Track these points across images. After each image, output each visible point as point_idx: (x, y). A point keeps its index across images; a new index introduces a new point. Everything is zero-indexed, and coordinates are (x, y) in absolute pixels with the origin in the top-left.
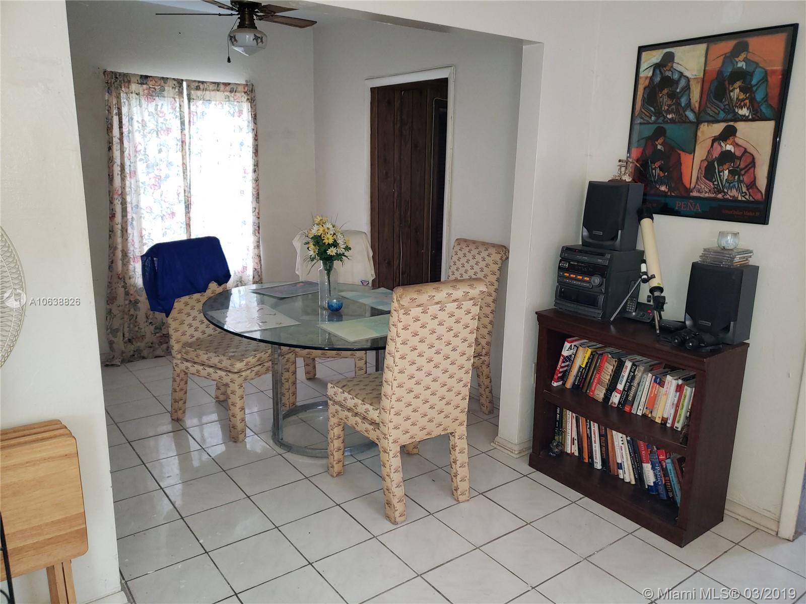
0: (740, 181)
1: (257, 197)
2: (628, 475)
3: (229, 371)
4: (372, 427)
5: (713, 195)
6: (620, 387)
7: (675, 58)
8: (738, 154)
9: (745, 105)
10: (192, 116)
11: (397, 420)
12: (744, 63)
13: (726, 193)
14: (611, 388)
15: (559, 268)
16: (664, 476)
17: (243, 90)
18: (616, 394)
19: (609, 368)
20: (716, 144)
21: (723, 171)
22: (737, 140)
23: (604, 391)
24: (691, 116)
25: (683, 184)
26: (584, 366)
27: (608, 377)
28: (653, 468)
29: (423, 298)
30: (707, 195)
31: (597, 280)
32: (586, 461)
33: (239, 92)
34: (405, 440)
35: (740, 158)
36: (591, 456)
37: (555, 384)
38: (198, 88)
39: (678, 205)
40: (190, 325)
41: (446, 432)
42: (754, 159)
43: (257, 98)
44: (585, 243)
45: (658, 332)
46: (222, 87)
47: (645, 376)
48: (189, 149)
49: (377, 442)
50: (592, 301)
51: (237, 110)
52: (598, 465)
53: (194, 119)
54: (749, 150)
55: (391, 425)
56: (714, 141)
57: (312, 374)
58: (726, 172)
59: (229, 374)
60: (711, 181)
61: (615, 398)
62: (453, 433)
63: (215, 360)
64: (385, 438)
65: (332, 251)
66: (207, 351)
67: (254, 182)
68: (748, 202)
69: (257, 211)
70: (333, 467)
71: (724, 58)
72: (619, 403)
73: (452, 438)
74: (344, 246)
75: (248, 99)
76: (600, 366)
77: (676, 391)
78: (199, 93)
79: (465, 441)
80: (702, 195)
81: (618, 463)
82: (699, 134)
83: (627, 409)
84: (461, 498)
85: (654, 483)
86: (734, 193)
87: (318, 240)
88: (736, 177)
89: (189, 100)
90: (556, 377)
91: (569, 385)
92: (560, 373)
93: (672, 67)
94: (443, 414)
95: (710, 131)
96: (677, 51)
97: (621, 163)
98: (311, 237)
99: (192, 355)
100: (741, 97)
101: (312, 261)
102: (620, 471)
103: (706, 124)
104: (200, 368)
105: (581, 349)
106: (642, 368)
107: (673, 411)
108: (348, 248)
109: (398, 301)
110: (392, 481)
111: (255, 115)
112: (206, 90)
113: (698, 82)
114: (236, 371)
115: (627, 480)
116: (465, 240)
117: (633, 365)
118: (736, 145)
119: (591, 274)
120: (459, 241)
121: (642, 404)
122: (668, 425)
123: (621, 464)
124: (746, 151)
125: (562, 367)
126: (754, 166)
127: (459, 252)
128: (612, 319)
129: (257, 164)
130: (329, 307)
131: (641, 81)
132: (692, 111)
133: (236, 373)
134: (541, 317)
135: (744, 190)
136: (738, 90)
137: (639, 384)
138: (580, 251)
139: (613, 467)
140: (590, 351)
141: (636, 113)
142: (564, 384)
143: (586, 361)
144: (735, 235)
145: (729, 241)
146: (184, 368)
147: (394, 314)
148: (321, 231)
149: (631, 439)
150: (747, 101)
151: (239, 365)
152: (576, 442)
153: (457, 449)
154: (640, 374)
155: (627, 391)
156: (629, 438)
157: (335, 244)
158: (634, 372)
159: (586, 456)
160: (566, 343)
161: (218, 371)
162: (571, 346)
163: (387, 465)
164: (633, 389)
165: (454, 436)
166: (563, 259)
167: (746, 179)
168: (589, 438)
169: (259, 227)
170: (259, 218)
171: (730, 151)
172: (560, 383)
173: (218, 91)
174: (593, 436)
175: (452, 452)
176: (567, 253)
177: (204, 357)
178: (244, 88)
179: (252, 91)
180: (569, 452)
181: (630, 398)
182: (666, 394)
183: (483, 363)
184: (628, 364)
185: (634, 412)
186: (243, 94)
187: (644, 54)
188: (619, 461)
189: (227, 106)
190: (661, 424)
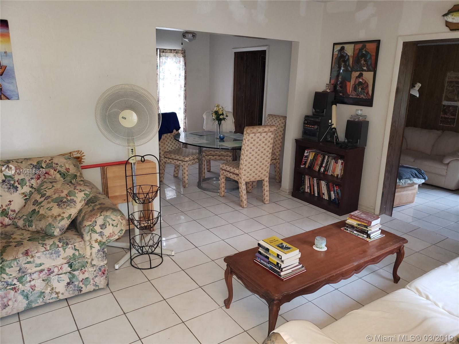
0: (364, 92)
1: (185, 98)
2: (326, 197)
3: (183, 161)
4: (236, 176)
5: (356, 97)
6: (324, 165)
7: (345, 48)
8: (363, 82)
9: (365, 66)
10: (161, 63)
11: (245, 173)
12: (365, 52)
13: (360, 96)
14: (321, 166)
15: (304, 123)
16: (337, 195)
17: (181, 52)
18: (323, 168)
19: (320, 159)
20: (357, 79)
21: (359, 88)
22: (363, 78)
23: (318, 167)
24: (350, 69)
25: (347, 93)
26: (312, 159)
27: (320, 162)
28: (334, 193)
29: (254, 130)
30: (354, 97)
31: (316, 127)
32: (312, 194)
33: (179, 53)
34: (247, 180)
35: (364, 84)
36: (314, 192)
37: (302, 166)
38: (163, 52)
39: (346, 100)
40: (167, 145)
41: (261, 179)
42: (368, 84)
43: (186, 56)
44: (313, 114)
45: (335, 144)
46: (173, 51)
47: (332, 160)
48: (159, 77)
49: (238, 181)
50: (314, 135)
51: (178, 61)
52: (316, 195)
53: (161, 64)
54: (366, 81)
55: (243, 174)
56: (356, 78)
57: (209, 169)
58: (360, 89)
59: (183, 162)
60: (355, 92)
61: (322, 170)
62: (264, 180)
63: (178, 157)
64: (241, 179)
65: (221, 117)
66: (174, 154)
67: (184, 91)
68: (366, 99)
69: (185, 103)
70: (221, 193)
71: (359, 50)
72: (323, 171)
73: (263, 182)
74: (226, 115)
75: (183, 56)
76: (317, 159)
77: (341, 165)
78: (164, 54)
79: (268, 183)
80: (353, 97)
81: (323, 193)
82: (352, 75)
83: (326, 173)
84: (266, 203)
85: (334, 198)
86: (362, 96)
87: (216, 113)
88: (363, 91)
89: (160, 57)
90: (302, 164)
91: (307, 167)
92: (304, 162)
93: (344, 51)
94: (260, 172)
95: (355, 74)
96: (346, 46)
97: (327, 85)
98: (214, 111)
99: (168, 156)
100: (364, 63)
101: (214, 120)
102: (324, 196)
103: (354, 72)
104: (172, 160)
105: (311, 152)
106: (331, 158)
107: (340, 172)
108: (227, 116)
109: (246, 131)
110: (243, 193)
111: (186, 63)
112: (166, 52)
113: (352, 57)
114: (186, 161)
115: (326, 199)
116: (271, 115)
117: (328, 157)
118: (363, 79)
119: (314, 125)
120: (269, 115)
121: (331, 171)
122: (339, 177)
123: (324, 193)
124: (366, 82)
125: (304, 160)
126: (368, 87)
127: (269, 119)
128: (321, 141)
129: (186, 83)
130: (220, 138)
131: (334, 56)
132: (350, 67)
133: (186, 162)
134: (297, 141)
135: (365, 95)
136: (363, 61)
137: (330, 164)
138: (311, 117)
139: (321, 194)
140: (314, 153)
141: (333, 67)
142: (305, 166)
143: (313, 157)
144: (361, 110)
145: (359, 112)
146: (165, 161)
147: (244, 141)
148: (218, 109)
149: (327, 183)
150: (366, 65)
151: (187, 159)
152: (309, 187)
153: (265, 185)
154: (330, 160)
155: (326, 167)
156: (326, 183)
157: (223, 114)
158: (328, 159)
159: (312, 192)
160: (306, 151)
161: (179, 161)
162: (307, 152)
163: (241, 188)
164: (328, 166)
165: (264, 181)
166: (305, 120)
167: (366, 91)
168: (313, 185)
169: (186, 110)
170: (186, 106)
171: (361, 81)
172: (304, 166)
173: (171, 53)
174: (315, 184)
175: (263, 187)
176: (307, 118)
177: (173, 156)
178: (182, 52)
179: (184, 53)
180: (307, 191)
181: (327, 169)
182: (338, 166)
183: (277, 162)
184: (327, 157)
185: (328, 174)
186: (181, 54)
187: (335, 46)
188: (323, 192)
189: (174, 59)
190: (337, 177)
